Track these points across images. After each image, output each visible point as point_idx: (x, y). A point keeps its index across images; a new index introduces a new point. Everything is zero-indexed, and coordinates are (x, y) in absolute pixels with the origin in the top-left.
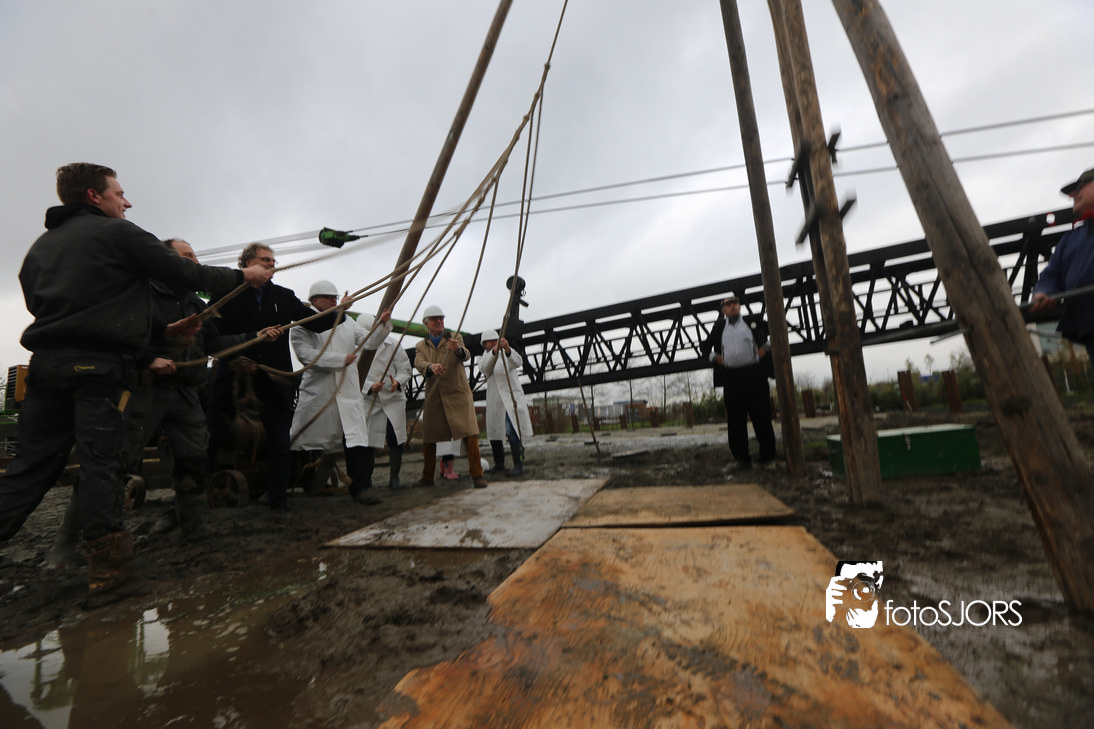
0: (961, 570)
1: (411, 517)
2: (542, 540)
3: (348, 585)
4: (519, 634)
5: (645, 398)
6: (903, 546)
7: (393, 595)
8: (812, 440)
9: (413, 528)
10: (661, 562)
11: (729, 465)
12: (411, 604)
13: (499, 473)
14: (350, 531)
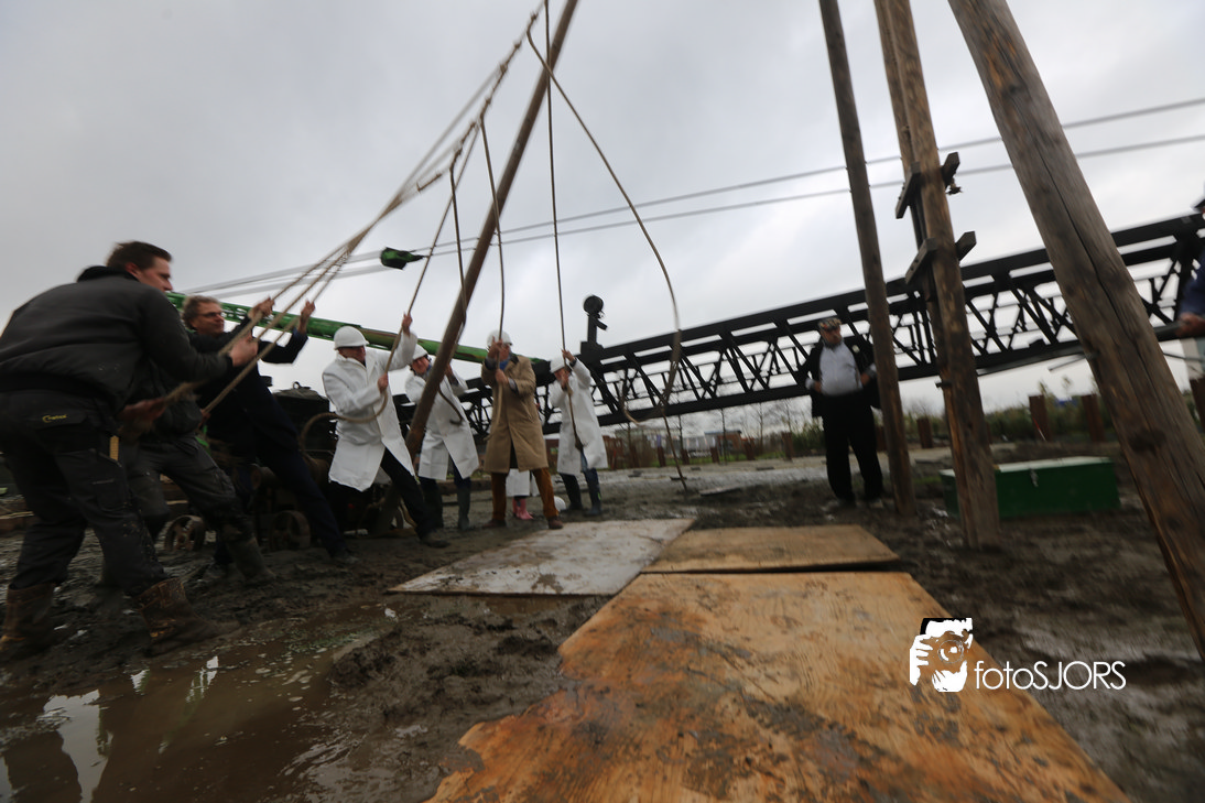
0: (1085, 623)
1: (481, 561)
2: (619, 586)
3: (412, 634)
4: (591, 687)
5: (740, 428)
6: (1021, 595)
7: (456, 644)
8: (925, 475)
9: (482, 572)
10: (747, 611)
11: (830, 504)
12: (478, 655)
13: (576, 512)
14: (417, 576)
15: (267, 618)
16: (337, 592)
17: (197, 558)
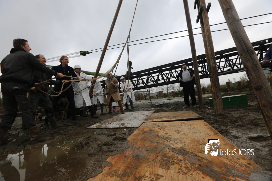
0: (244, 129)
1: (107, 121)
2: (139, 125)
3: (93, 137)
4: (136, 147)
5: (163, 91)
6: (229, 124)
7: (103, 139)
8: (205, 100)
9: (108, 123)
10: (169, 129)
11: (185, 106)
12: (109, 141)
13: (128, 110)
14: (92, 125)
15: (58, 135)
16: (74, 129)
17: (41, 123)
